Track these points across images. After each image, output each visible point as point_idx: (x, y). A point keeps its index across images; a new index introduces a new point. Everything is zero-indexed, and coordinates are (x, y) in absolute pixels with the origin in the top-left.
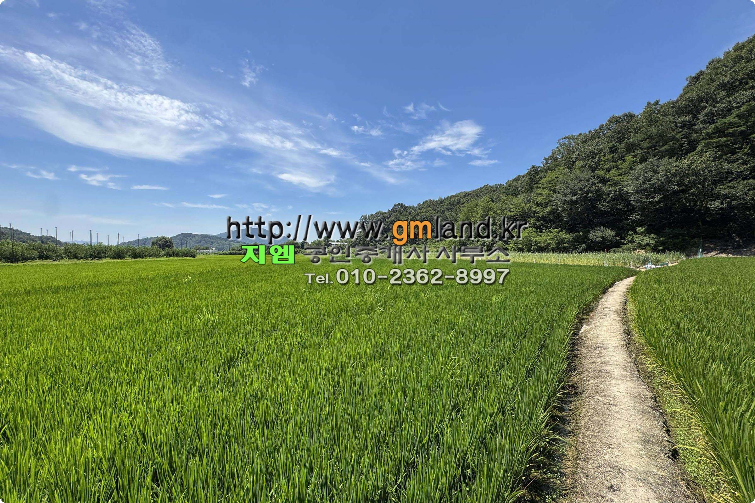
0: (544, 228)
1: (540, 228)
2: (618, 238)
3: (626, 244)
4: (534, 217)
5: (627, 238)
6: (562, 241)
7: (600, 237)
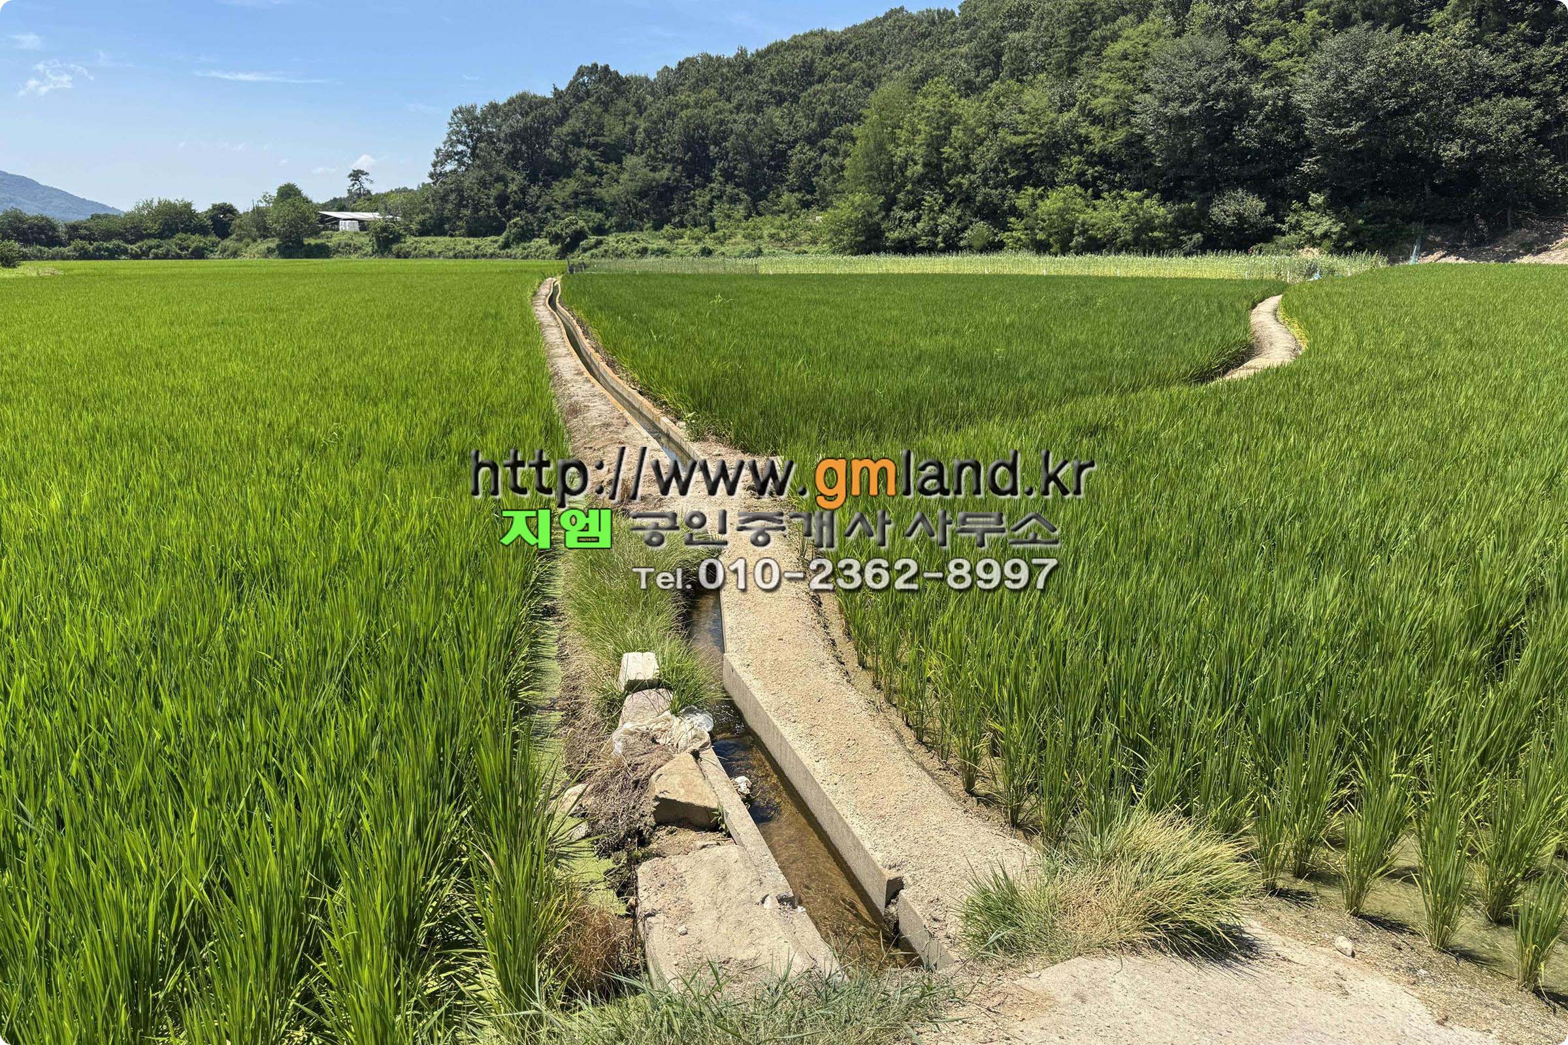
0: (1106, 186)
1: (1094, 185)
2: (1270, 219)
3: (1283, 234)
4: (1081, 152)
5: (1287, 219)
6: (1147, 225)
7: (1234, 214)
